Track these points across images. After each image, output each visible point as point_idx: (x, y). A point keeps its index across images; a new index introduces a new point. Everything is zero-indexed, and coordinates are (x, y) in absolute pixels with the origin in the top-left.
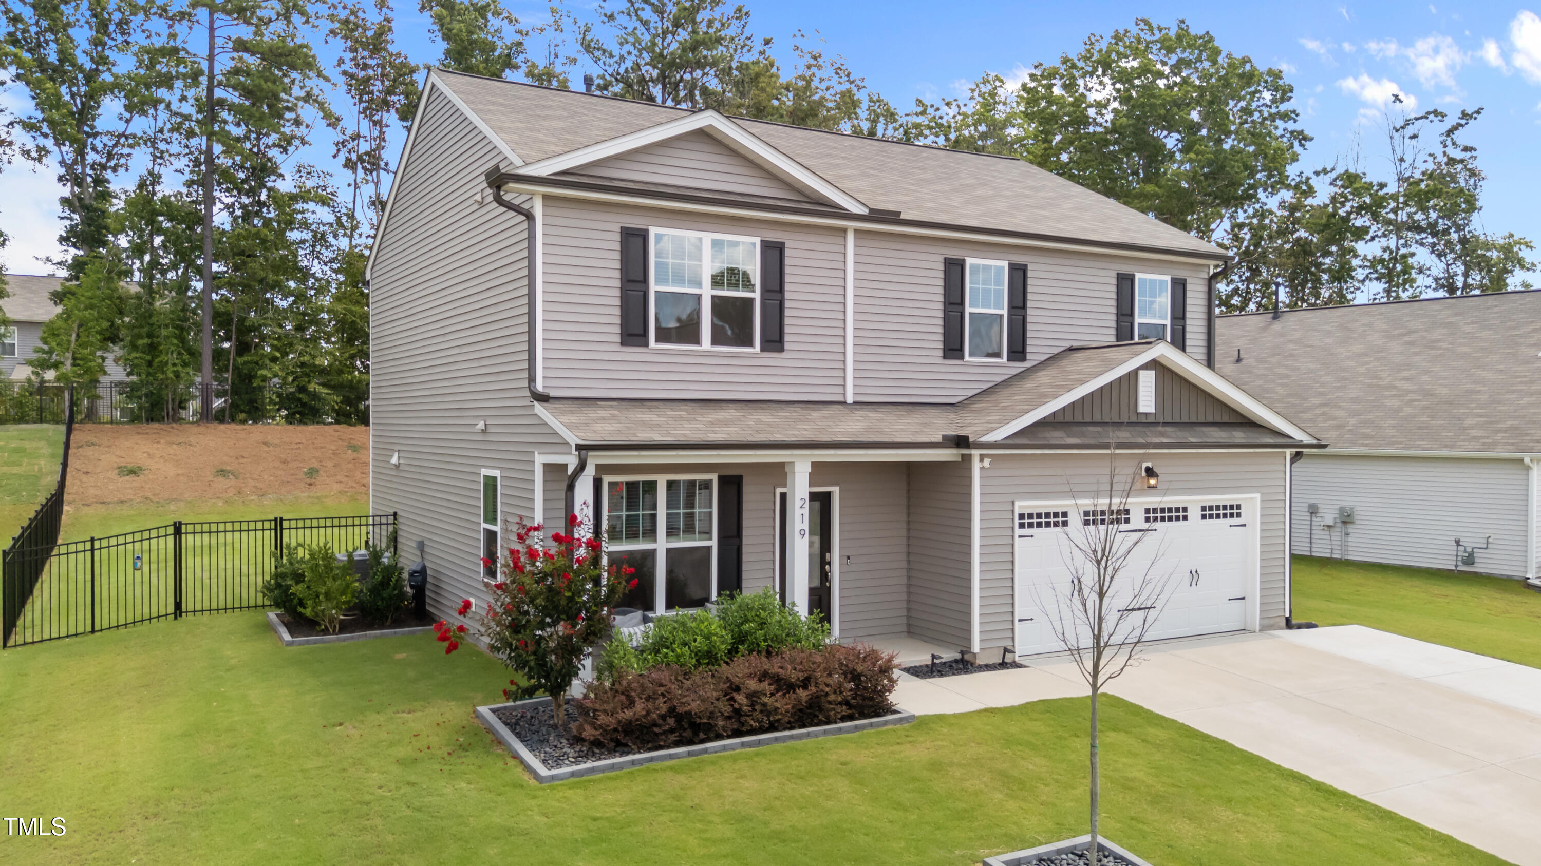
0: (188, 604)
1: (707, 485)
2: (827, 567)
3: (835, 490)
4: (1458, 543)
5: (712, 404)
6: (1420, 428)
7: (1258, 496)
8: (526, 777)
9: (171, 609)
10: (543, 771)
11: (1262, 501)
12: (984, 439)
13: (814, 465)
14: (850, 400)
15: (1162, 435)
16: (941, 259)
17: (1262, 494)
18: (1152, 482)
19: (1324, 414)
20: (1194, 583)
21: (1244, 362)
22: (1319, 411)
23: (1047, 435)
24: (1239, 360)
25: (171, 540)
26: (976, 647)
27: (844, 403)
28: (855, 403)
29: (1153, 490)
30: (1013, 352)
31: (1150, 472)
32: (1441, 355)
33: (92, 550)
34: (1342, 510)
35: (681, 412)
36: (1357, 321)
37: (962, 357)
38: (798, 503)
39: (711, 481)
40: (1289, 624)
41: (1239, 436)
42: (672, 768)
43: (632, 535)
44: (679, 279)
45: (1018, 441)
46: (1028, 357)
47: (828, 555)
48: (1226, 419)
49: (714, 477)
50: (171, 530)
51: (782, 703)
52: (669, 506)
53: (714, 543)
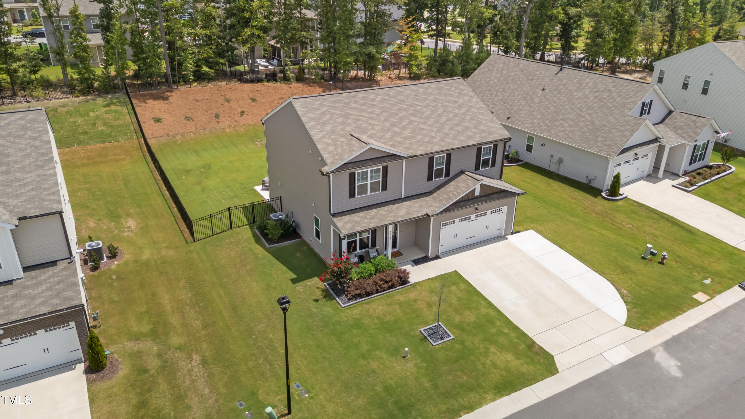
0: (233, 226)
2: (396, 234)
4: (587, 177)
5: (369, 208)
6: (586, 138)
7: (507, 206)
8: (339, 306)
9: (230, 228)
10: (343, 306)
12: (434, 214)
14: (403, 197)
15: (480, 201)
16: (428, 158)
19: (561, 124)
20: (487, 228)
21: (545, 91)
22: (561, 122)
24: (543, 90)
25: (228, 212)
26: (430, 255)
27: (401, 198)
29: (477, 212)
30: (446, 175)
31: (476, 209)
32: (603, 105)
33: (211, 217)
34: (560, 158)
36: (585, 80)
37: (432, 180)
38: (390, 232)
40: (513, 232)
42: (366, 303)
44: (363, 181)
46: (450, 175)
47: (396, 231)
50: (228, 209)
51: (385, 286)
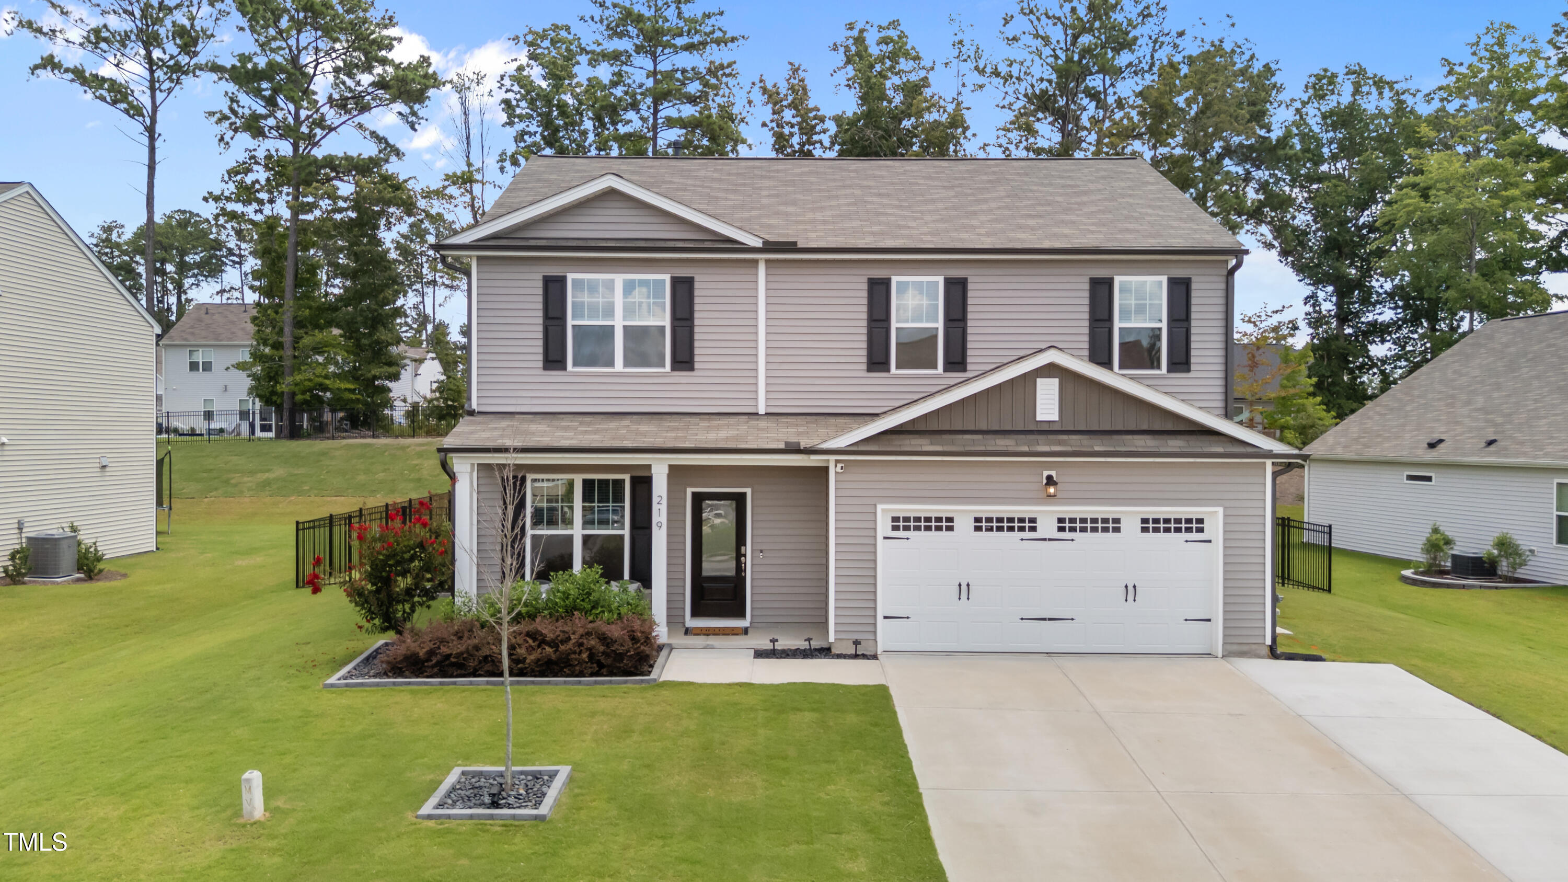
1: (619, 484)
2: (743, 559)
3: (748, 491)
5: (615, 417)
7: (1220, 510)
11: (1225, 516)
12: (825, 446)
13: (671, 467)
14: (762, 411)
15: (1060, 443)
16: (865, 279)
17: (1225, 508)
18: (1052, 490)
20: (1131, 597)
23: (907, 442)
26: (832, 637)
27: (757, 414)
28: (767, 414)
29: (1052, 500)
30: (950, 363)
31: (1050, 481)
35: (574, 423)
37: (888, 370)
38: (655, 499)
39: (624, 480)
40: (1274, 653)
41: (1175, 444)
43: (552, 523)
44: (594, 313)
45: (862, 448)
46: (969, 367)
47: (743, 548)
48: (1169, 427)
49: (627, 477)
52: (585, 500)
53: (626, 532)
